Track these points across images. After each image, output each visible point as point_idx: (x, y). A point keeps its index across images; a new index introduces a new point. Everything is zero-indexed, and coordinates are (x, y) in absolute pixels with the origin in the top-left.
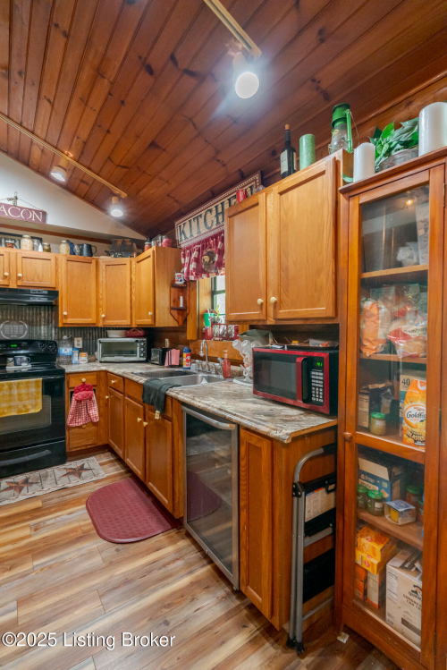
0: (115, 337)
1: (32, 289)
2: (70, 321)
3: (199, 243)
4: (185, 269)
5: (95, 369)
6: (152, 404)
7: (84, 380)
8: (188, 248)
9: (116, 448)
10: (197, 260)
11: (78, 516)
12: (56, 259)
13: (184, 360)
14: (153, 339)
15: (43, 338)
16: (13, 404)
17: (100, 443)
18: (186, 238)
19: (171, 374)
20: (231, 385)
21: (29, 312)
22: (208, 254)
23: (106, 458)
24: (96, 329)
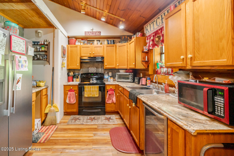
0: (122, 72)
1: (97, 57)
2: (107, 67)
3: (153, 33)
4: (148, 45)
5: (115, 84)
6: (132, 100)
7: (111, 87)
8: (149, 36)
9: (121, 113)
10: (153, 40)
11: (106, 135)
12: (103, 46)
13: (148, 83)
14: (136, 73)
15: (100, 72)
17: (116, 111)
18: (148, 32)
19: (142, 88)
21: (96, 64)
22: (158, 37)
23: (118, 117)
24: (116, 69)
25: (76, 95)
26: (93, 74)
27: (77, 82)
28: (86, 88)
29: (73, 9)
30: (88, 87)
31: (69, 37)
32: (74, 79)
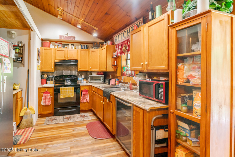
0: (94, 75)
1: (71, 60)
2: (81, 69)
3: (121, 43)
4: (117, 52)
5: (88, 85)
6: (106, 97)
7: (85, 88)
8: (118, 45)
9: (94, 111)
10: (121, 49)
11: (84, 129)
12: (78, 51)
13: (116, 83)
14: (106, 76)
15: (74, 75)
16: (67, 94)
17: (89, 109)
18: (117, 41)
19: (112, 88)
20: (132, 92)
21: (70, 67)
22: (125, 46)
23: (91, 114)
24: (89, 72)
25: (52, 97)
26: (66, 76)
27: (51, 84)
28: (62, 90)
29: (47, 12)
30: (64, 88)
31: (42, 40)
32: (48, 81)
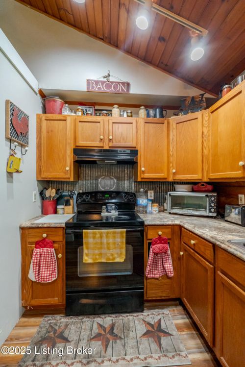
0: (182, 191)
1: (119, 149)
2: (147, 175)
5: (170, 222)
7: (160, 233)
12: (137, 122)
15: (126, 190)
16: (103, 251)
21: (117, 169)
25: (60, 256)
26: (110, 193)
32: (59, 207)
